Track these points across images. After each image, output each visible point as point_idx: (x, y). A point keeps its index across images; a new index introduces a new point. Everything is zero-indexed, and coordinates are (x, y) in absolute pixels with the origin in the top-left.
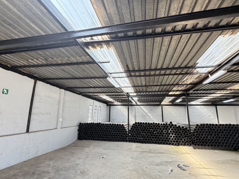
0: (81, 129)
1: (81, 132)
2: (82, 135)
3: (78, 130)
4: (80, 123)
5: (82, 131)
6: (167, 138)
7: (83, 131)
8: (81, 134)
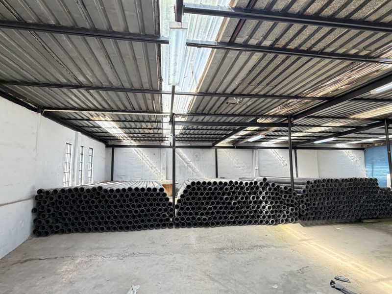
0: (43, 207)
1: (44, 216)
2: (48, 222)
3: (34, 210)
4: (40, 191)
5: (46, 213)
6: (255, 212)
7: (49, 211)
8: (43, 221)
